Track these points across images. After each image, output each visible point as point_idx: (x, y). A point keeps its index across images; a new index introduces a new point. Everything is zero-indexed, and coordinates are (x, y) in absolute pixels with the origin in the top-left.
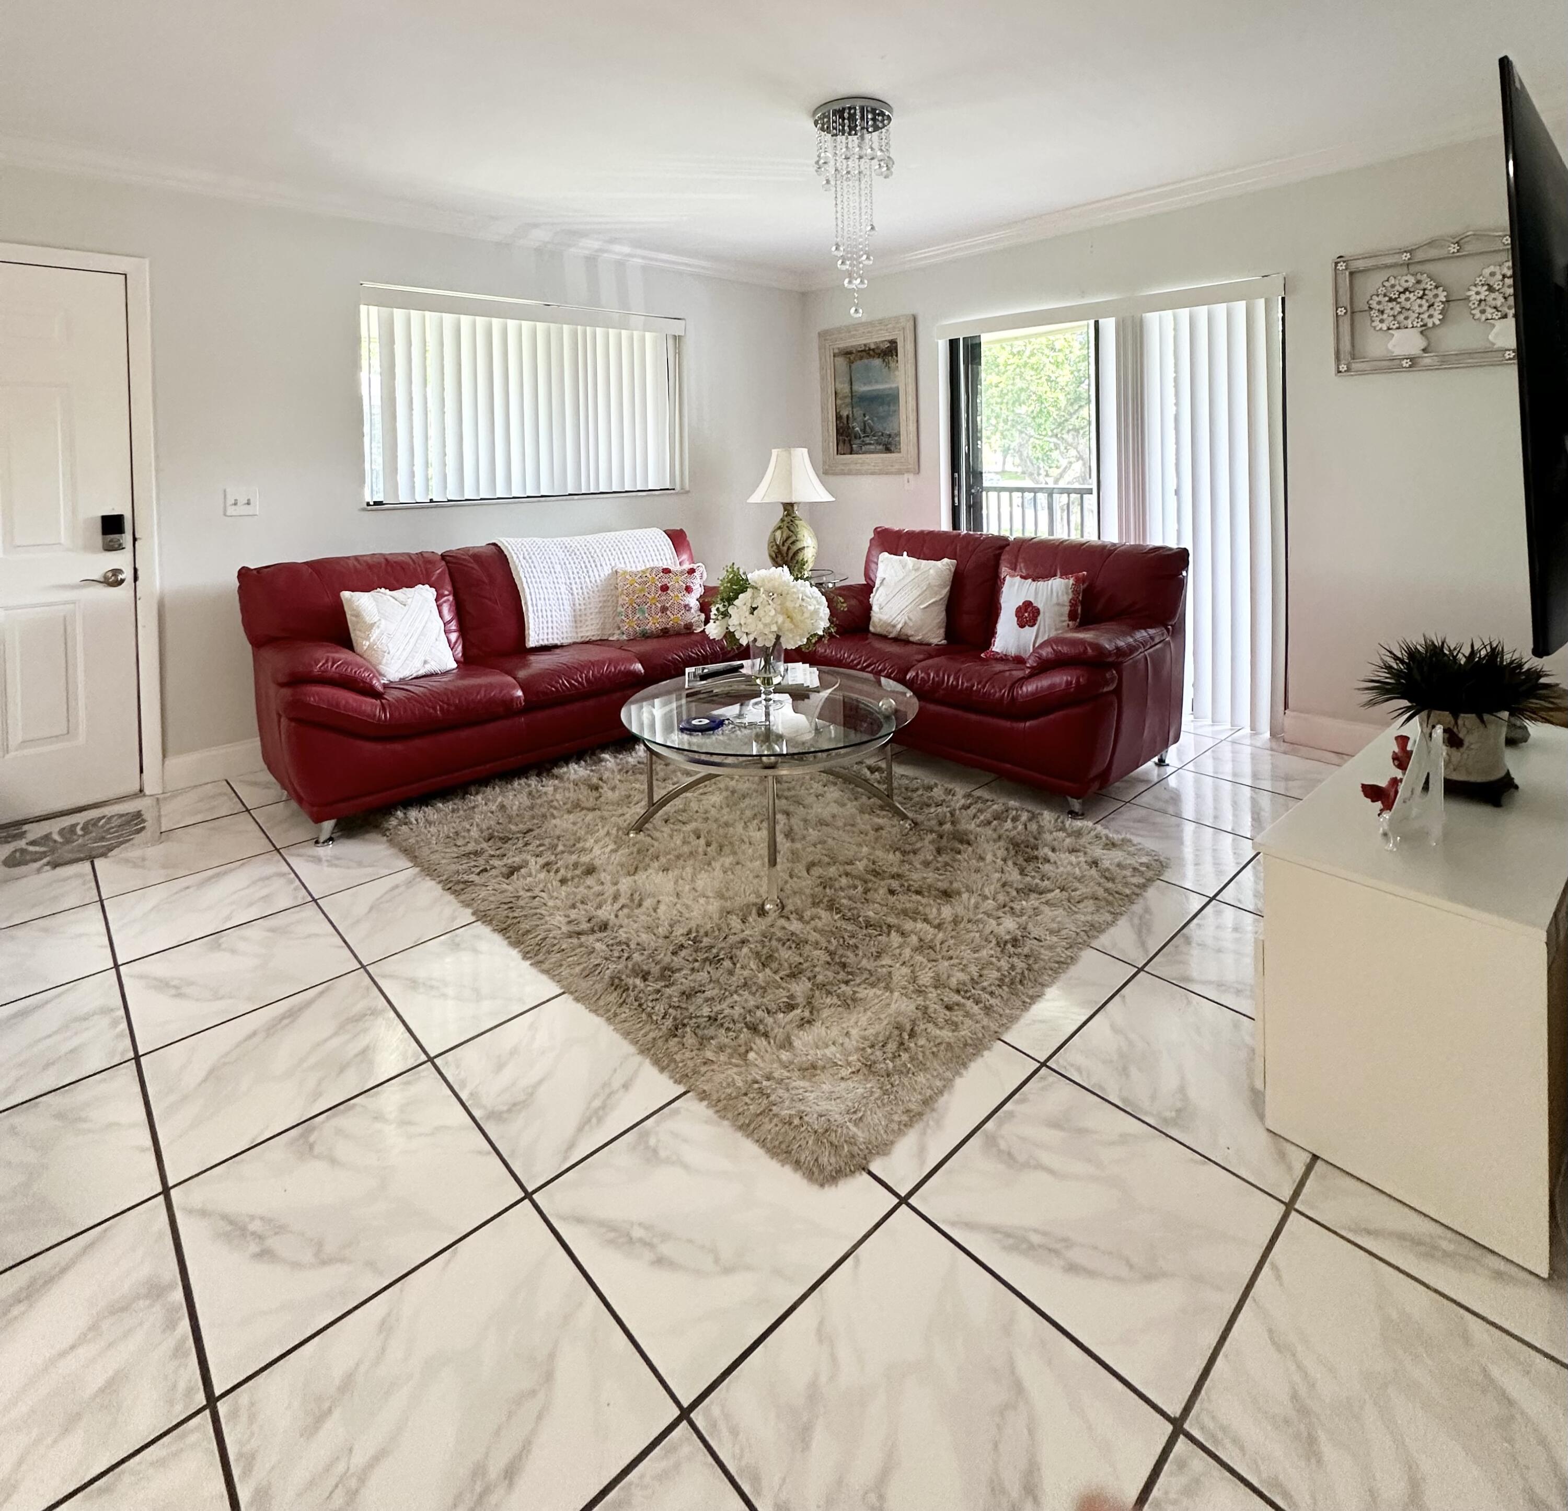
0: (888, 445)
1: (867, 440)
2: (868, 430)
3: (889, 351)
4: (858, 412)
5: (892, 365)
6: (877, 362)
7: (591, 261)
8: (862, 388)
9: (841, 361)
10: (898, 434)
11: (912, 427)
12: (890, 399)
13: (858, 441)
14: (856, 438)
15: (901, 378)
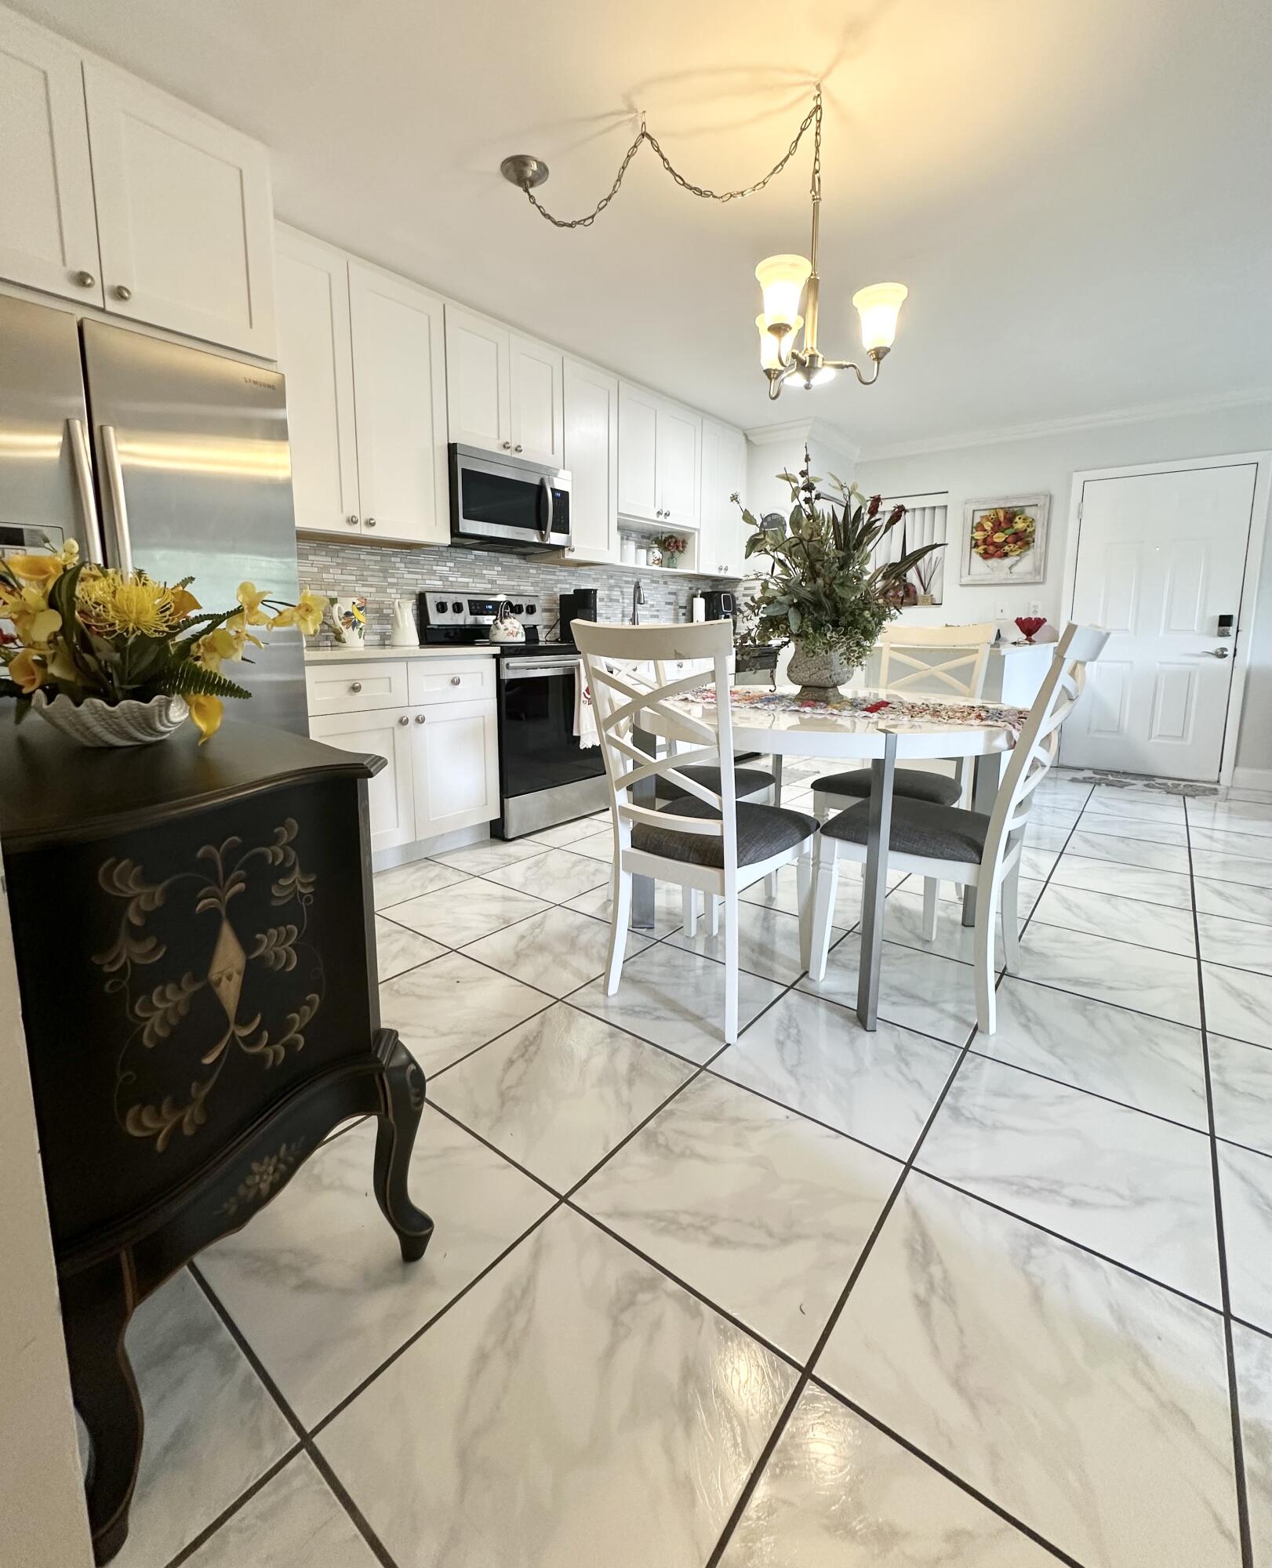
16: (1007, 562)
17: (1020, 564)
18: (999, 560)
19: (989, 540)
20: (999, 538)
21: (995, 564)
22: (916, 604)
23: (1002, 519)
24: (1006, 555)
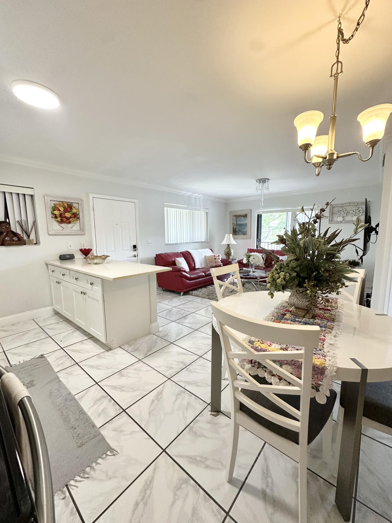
0: (244, 234)
1: (240, 233)
2: (240, 231)
3: (246, 216)
4: (238, 227)
5: (246, 218)
6: (242, 218)
7: (195, 198)
8: (239, 223)
9: (235, 217)
10: (247, 232)
11: (250, 231)
12: (245, 225)
13: (238, 233)
14: (237, 232)
15: (247, 221)
16: (70, 225)
17: (75, 227)
18: (66, 224)
19: (63, 215)
20: (68, 215)
21: (65, 226)
22: (25, 244)
23: (67, 207)
24: (70, 223)
